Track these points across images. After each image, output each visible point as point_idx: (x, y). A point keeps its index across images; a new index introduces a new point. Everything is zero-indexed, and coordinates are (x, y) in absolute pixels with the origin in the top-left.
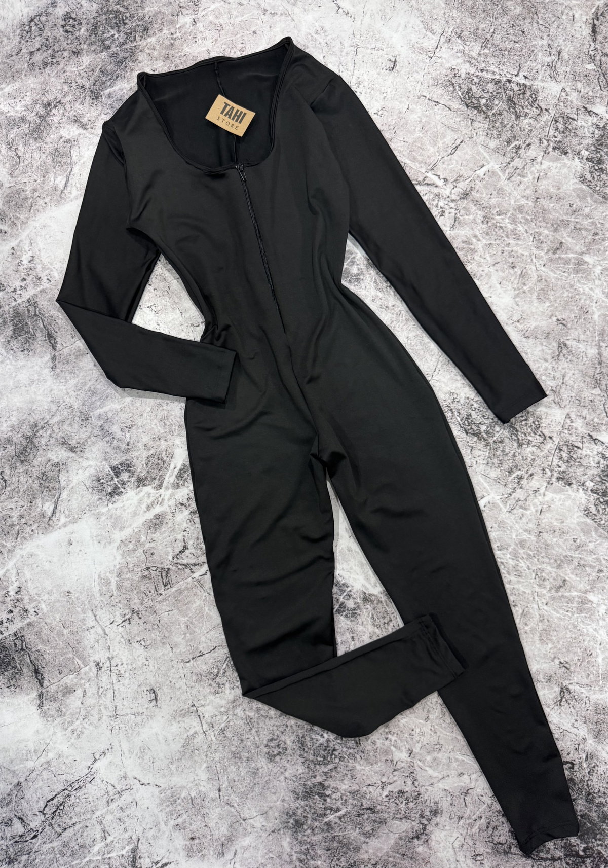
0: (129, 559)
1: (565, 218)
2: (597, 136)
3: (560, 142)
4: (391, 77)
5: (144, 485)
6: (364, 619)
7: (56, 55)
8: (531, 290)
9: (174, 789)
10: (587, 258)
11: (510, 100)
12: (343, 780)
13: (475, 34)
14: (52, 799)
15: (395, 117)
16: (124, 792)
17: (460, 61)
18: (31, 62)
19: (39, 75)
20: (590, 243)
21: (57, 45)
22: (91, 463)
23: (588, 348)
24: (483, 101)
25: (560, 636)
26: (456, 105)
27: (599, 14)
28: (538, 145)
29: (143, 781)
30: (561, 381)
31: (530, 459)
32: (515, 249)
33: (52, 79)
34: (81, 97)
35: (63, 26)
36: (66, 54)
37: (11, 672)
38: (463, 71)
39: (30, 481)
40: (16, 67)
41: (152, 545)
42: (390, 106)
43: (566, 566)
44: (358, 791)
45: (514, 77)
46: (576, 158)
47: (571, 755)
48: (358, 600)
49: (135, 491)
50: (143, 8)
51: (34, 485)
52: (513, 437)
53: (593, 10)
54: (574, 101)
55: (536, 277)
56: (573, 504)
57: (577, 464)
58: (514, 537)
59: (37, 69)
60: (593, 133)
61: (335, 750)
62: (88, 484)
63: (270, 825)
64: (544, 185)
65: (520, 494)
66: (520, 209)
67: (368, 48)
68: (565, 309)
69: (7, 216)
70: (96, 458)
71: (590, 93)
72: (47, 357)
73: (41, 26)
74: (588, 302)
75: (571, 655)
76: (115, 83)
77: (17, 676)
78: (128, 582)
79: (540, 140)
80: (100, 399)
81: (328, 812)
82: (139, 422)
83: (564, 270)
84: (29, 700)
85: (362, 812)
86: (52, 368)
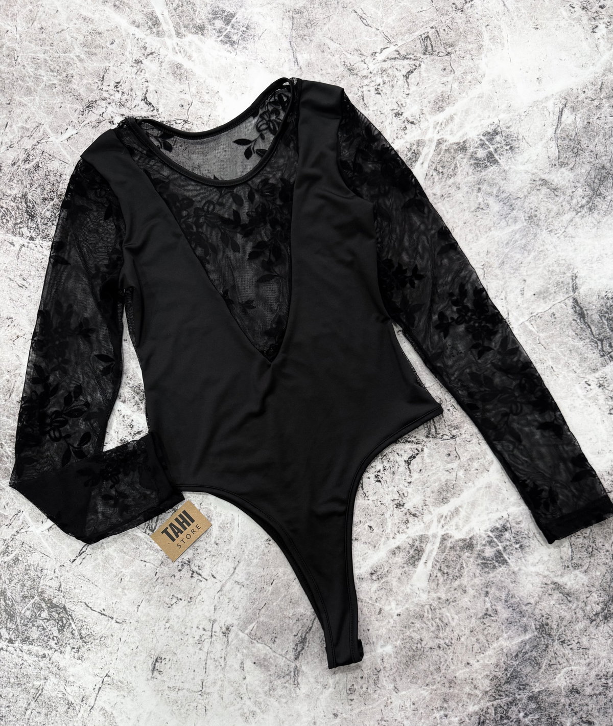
0: (471, 63)
4: (159, 650)
5: (458, 144)
6: (205, 9)
15: (155, 595)
17: (71, 670)
22: (521, 168)
26: (78, 611)
31: (15, 181)
34: (563, 628)
39: (591, 147)
41: (445, 79)
42: (162, 610)
48: (210, 27)
49: (468, 138)
51: (587, 142)
52: (31, 206)
58: (37, 98)
62: (523, 144)
65: (28, 144)
70: (517, 173)
72: (583, 290)
76: (520, 647)
78: (470, 40)
80: (516, 241)
82: (467, 215)
86: (576, 277)
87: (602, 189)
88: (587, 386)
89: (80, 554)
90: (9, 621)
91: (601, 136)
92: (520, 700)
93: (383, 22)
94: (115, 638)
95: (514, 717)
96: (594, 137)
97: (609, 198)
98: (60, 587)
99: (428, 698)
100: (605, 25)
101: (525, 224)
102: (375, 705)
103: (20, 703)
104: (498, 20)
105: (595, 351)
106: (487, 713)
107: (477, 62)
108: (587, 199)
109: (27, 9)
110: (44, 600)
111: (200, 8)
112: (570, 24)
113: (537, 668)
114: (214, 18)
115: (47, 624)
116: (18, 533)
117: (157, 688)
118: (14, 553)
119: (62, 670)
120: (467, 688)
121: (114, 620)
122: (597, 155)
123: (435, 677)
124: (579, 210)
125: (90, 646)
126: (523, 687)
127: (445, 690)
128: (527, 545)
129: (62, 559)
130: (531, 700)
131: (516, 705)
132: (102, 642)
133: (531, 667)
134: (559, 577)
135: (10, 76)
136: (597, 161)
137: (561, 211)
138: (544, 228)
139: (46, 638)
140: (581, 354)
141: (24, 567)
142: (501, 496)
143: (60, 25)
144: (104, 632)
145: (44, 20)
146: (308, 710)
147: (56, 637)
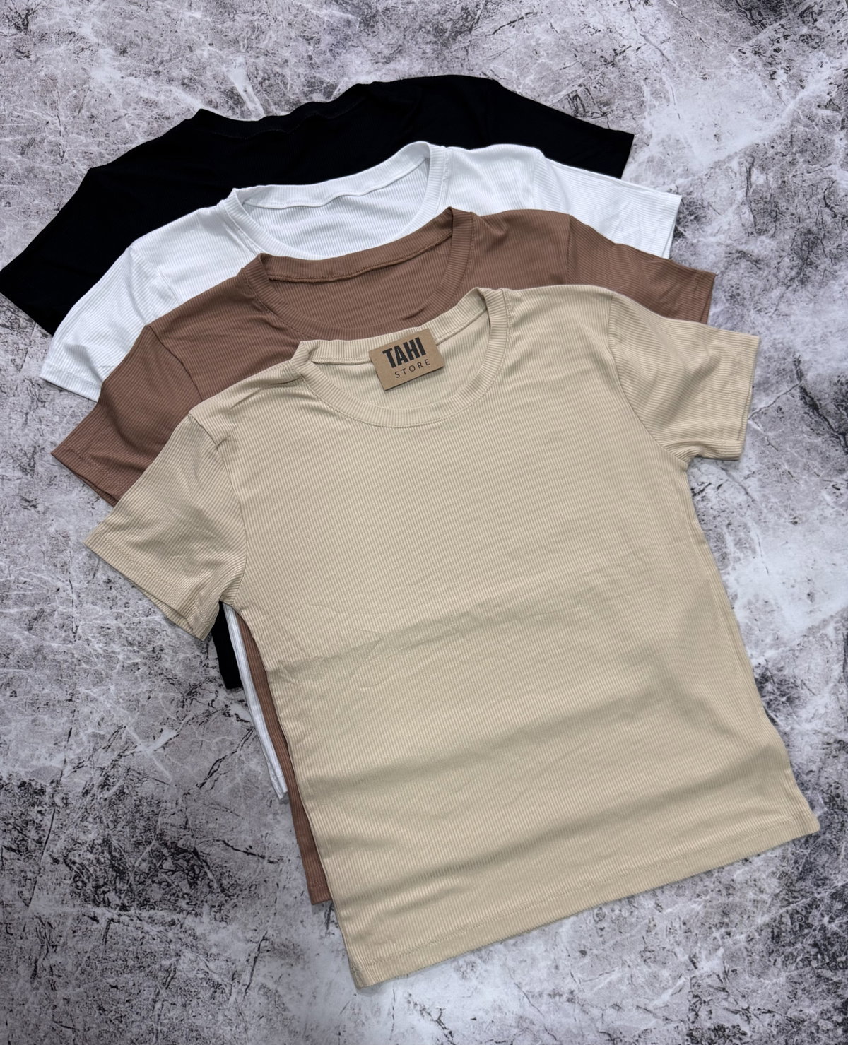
87: (812, 257)
88: (835, 490)
89: (210, 774)
90: (118, 880)
91: (801, 196)
92: (821, 900)
93: (520, 84)
94: (270, 884)
95: (816, 924)
96: (793, 197)
97: (822, 267)
98: (187, 823)
99: (702, 914)
100: (783, 71)
101: (727, 305)
102: (633, 932)
103: (145, 994)
104: (657, 72)
105: (837, 448)
106: (781, 923)
107: (641, 121)
108: (796, 270)
109: (70, 94)
110: (165, 844)
111: (292, 80)
112: (743, 72)
113: (835, 855)
114: (311, 92)
115: (173, 877)
116: (121, 756)
117: (335, 948)
118: (118, 785)
119: (201, 939)
120: (751, 893)
121: (266, 859)
122: (799, 218)
123: (707, 883)
124: (789, 284)
125: (235, 901)
126: (822, 882)
127: (723, 899)
128: (796, 696)
129: (186, 785)
130: (836, 899)
131: (816, 908)
132: (253, 893)
133: (827, 855)
134: (843, 733)
135: (57, 176)
136: (801, 226)
137: (768, 287)
138: (751, 307)
139: (173, 898)
140: (821, 453)
141: (133, 801)
142: (753, 638)
143: (115, 111)
144: (253, 878)
145: (94, 107)
146: (546, 951)
147: (188, 894)
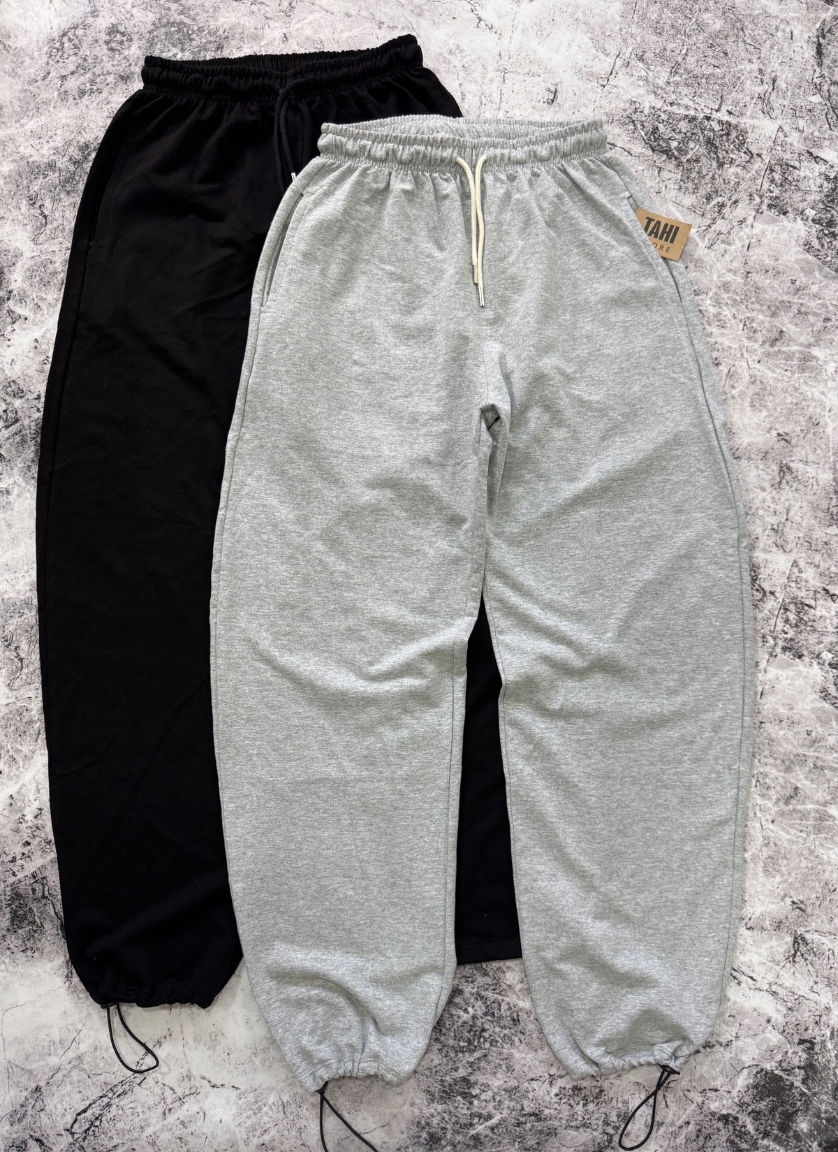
1: (786, 298)
2: (826, 190)
3: (776, 198)
7: (98, 80)
8: (742, 394)
9: (259, 1091)
10: (815, 352)
11: (709, 142)
12: (495, 1073)
13: (662, 55)
14: (85, 1111)
16: (187, 1098)
18: (63, 89)
19: (73, 107)
20: (820, 331)
21: (98, 67)
23: (820, 471)
24: (674, 144)
25: (792, 865)
27: (826, 30)
28: (748, 202)
29: (214, 1082)
30: (785, 517)
32: (719, 340)
33: (92, 112)
35: (107, 43)
36: (111, 79)
37: (27, 929)
38: (647, 105)
40: (42, 96)
43: (797, 768)
44: (516, 1088)
45: (714, 113)
46: (799, 219)
47: (809, 1031)
50: (216, 19)
53: (818, 25)
54: (795, 144)
55: (748, 377)
56: (806, 683)
57: (809, 628)
59: (71, 98)
60: (821, 186)
61: (484, 1030)
63: (395, 1141)
64: (756, 255)
66: (726, 286)
67: (519, 74)
68: (788, 419)
69: (28, 296)
71: (816, 134)
73: (76, 41)
74: (818, 410)
75: (807, 891)
77: (36, 935)
79: (751, 195)
81: (476, 1120)
83: (786, 368)
84: (52, 968)
85: (523, 1119)
